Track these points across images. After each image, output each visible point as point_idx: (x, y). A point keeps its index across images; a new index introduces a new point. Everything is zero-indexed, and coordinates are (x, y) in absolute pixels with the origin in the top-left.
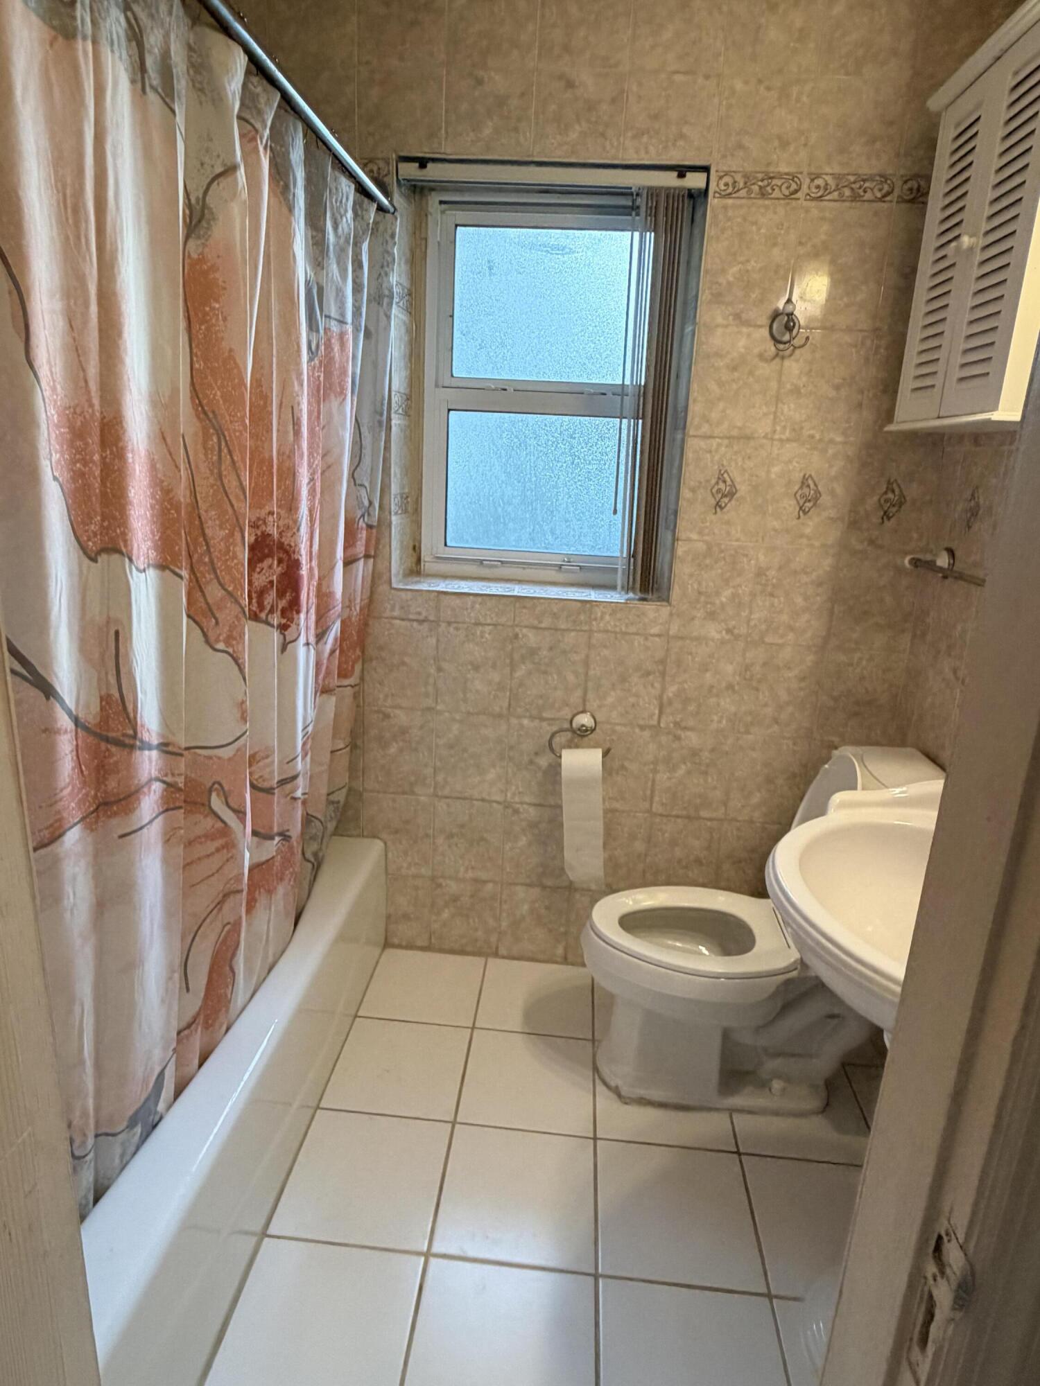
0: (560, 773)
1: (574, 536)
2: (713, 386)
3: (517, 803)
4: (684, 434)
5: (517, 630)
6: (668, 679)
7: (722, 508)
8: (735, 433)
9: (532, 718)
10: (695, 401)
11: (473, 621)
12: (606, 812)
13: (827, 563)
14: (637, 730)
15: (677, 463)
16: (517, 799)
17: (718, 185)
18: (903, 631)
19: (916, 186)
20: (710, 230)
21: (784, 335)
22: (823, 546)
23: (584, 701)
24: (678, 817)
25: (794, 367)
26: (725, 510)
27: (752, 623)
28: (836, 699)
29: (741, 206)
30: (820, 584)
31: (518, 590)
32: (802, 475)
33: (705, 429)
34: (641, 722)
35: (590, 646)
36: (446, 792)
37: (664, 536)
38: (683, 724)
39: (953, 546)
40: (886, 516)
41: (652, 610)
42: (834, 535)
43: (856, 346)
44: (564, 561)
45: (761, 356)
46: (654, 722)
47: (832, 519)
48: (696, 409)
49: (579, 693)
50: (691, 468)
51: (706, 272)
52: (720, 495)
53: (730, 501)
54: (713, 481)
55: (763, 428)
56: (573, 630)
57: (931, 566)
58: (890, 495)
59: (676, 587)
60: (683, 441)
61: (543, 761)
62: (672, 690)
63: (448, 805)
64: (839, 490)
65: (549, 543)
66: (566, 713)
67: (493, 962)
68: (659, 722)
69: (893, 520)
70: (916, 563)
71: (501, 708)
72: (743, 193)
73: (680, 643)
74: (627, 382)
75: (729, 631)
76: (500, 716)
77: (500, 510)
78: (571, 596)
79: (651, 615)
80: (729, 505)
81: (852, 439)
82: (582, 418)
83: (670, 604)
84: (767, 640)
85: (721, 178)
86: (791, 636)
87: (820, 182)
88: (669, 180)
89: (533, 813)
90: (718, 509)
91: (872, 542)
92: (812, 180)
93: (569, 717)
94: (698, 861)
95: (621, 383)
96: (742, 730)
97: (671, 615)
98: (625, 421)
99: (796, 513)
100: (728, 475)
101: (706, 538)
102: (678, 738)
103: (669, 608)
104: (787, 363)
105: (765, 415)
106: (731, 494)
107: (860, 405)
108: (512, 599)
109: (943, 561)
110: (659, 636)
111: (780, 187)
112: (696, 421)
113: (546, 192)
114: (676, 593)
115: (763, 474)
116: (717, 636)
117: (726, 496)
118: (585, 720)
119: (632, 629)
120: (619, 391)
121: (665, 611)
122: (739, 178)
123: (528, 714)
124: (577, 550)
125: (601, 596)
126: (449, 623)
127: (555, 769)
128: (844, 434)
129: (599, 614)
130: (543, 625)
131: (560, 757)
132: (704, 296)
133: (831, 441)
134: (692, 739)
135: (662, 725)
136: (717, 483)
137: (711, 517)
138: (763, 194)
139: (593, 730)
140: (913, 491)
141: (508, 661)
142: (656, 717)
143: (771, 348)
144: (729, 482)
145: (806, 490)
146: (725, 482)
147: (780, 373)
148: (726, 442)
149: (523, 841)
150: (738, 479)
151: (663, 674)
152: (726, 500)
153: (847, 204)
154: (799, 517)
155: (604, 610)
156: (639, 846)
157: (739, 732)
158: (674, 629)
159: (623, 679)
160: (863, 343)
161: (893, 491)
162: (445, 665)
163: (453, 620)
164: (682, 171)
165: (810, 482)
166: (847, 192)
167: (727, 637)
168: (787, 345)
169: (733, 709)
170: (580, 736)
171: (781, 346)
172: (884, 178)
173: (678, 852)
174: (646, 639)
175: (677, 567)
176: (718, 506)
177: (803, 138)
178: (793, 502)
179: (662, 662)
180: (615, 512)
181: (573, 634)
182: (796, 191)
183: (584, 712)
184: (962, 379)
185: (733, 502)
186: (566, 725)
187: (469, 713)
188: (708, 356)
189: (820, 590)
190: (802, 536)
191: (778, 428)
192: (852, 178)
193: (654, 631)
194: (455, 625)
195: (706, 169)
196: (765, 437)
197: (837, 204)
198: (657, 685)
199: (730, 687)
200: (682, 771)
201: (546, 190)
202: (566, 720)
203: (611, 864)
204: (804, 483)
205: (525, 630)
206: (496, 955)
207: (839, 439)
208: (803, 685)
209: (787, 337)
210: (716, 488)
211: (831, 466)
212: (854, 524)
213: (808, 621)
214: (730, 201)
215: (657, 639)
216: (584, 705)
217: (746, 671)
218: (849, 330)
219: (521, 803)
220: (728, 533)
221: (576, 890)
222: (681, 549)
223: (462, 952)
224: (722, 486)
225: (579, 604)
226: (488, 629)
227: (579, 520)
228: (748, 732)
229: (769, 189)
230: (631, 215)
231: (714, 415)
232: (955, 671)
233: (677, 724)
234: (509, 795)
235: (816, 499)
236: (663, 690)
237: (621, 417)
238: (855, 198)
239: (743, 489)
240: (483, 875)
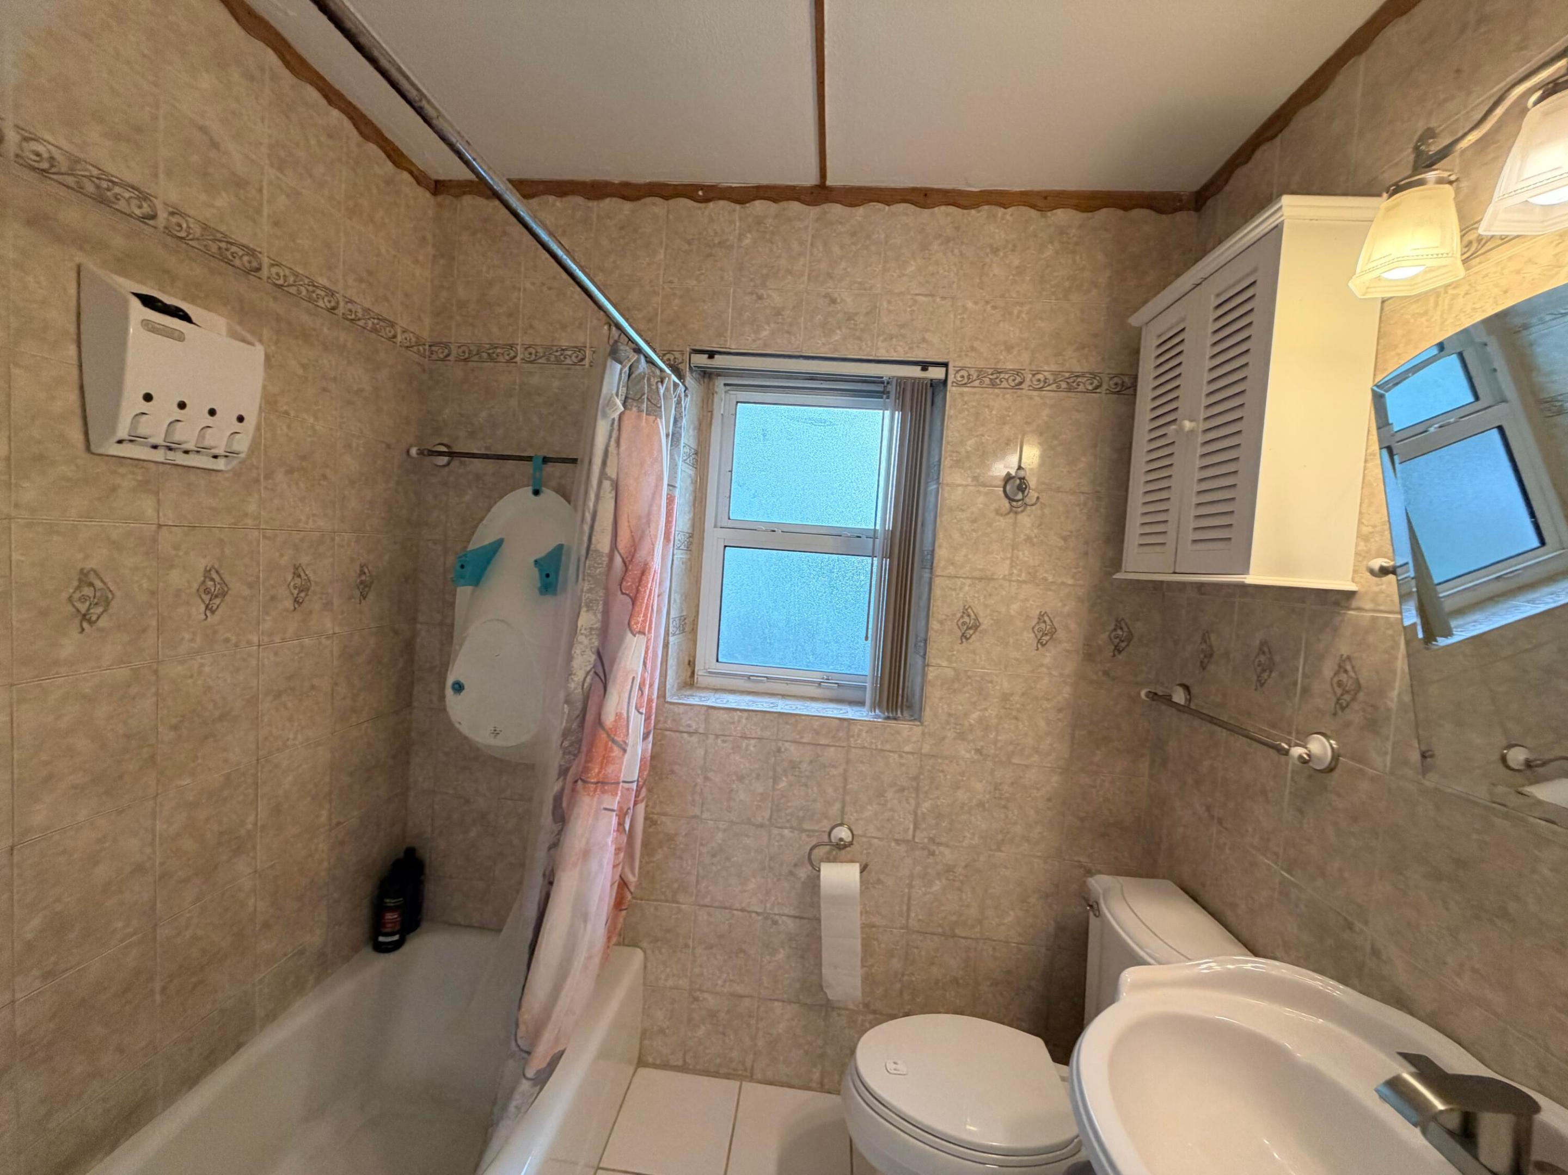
0: (819, 886)
1: (832, 657)
2: (956, 535)
3: (775, 914)
4: (931, 573)
5: (780, 744)
6: (921, 796)
7: (967, 639)
8: (976, 574)
9: (792, 828)
10: (940, 547)
11: (739, 735)
12: (864, 926)
13: (1067, 691)
14: (893, 844)
15: (925, 596)
16: (776, 911)
17: (955, 377)
18: (1142, 756)
19: (1120, 382)
20: (949, 411)
21: (1016, 494)
22: (1061, 675)
23: (843, 812)
24: (933, 934)
25: (1026, 520)
26: (971, 640)
27: (999, 745)
28: (1082, 820)
29: (975, 394)
30: (1060, 710)
31: (782, 706)
32: (1038, 612)
33: (951, 570)
34: (897, 836)
35: (848, 762)
36: (707, 901)
37: (915, 660)
38: (937, 840)
39: (1185, 681)
40: (1118, 650)
41: (904, 728)
42: (1070, 667)
43: (1079, 505)
44: (823, 678)
45: (998, 512)
46: (910, 837)
47: (1067, 651)
48: (942, 553)
49: (838, 806)
50: (939, 603)
51: (948, 443)
52: (965, 627)
53: (974, 633)
54: (959, 615)
55: (1002, 570)
56: (833, 746)
57: (1167, 699)
58: (1120, 632)
59: (928, 709)
60: (931, 579)
61: (804, 872)
62: (926, 806)
63: (709, 914)
64: (1073, 626)
65: (810, 662)
66: (826, 825)
67: (747, 1085)
68: (914, 837)
69: (1124, 653)
70: (1153, 696)
71: (763, 817)
72: (977, 383)
73: (931, 762)
74: (878, 527)
75: (978, 751)
76: (761, 826)
77: (766, 631)
78: (830, 714)
79: (905, 733)
80: (973, 636)
81: (1081, 582)
82: (840, 556)
83: (922, 724)
84: (1014, 761)
85: (957, 372)
86: (1036, 758)
87: (1040, 376)
88: (916, 372)
89: (791, 925)
90: (964, 640)
91: (1106, 673)
92: (1034, 375)
93: (828, 830)
94: (955, 981)
95: (873, 528)
96: (994, 847)
97: (923, 734)
98: (875, 560)
99: (1035, 645)
100: (972, 609)
101: (954, 665)
102: (932, 853)
103: (920, 727)
104: (1020, 517)
105: (1003, 559)
106: (976, 627)
107: (1086, 553)
108: (776, 715)
109: (1179, 697)
110: (912, 753)
111: (1007, 380)
112: (942, 563)
113: (812, 379)
114: (927, 713)
115: (1003, 610)
116: (968, 756)
117: (970, 628)
118: (843, 833)
119: (888, 747)
120: (871, 534)
121: (918, 730)
122: (972, 371)
123: (788, 825)
124: (834, 669)
125: (858, 714)
126: (717, 736)
127: (814, 882)
128: (1073, 577)
129: (856, 731)
130: (804, 740)
131: (819, 871)
132: (946, 463)
133: (1063, 583)
134: (948, 855)
135: (917, 840)
136: (962, 617)
137: (957, 647)
138: (993, 384)
139: (851, 844)
140: (1139, 628)
141: (771, 774)
142: (911, 832)
143: (1006, 504)
144: (973, 616)
145: (1043, 625)
146: (969, 616)
147: (1015, 524)
148: (969, 582)
149: (781, 955)
150: (981, 614)
151: (917, 789)
152: (971, 632)
153: (1064, 394)
154: (1037, 649)
155: (861, 727)
156: (896, 964)
157: (991, 850)
158: (926, 749)
159: (881, 794)
160: (1085, 504)
161: (1121, 628)
162: (710, 774)
163: (720, 733)
164: (925, 366)
165: (1046, 618)
166: (1064, 385)
167: (976, 757)
168: (1020, 503)
169: (984, 826)
170: (839, 850)
171: (1014, 504)
172: (1094, 375)
173: (935, 971)
174: (900, 756)
175: (928, 690)
176: (964, 637)
177: (1024, 344)
178: (1032, 635)
179: (916, 778)
180: (867, 638)
181: (832, 749)
182: (1021, 383)
183: (841, 824)
184: (1195, 541)
185: (977, 633)
186: (826, 839)
187: (733, 823)
188: (951, 510)
189: (1061, 716)
190: (1042, 665)
191: (1015, 571)
192: (1067, 375)
193: (907, 749)
194: (722, 738)
195: (945, 365)
196: (1004, 578)
197: (1052, 394)
198: (913, 802)
199: (981, 804)
200: (937, 887)
201: (812, 377)
202: (824, 831)
203: (869, 980)
204: (1041, 617)
205: (787, 745)
206: (751, 1079)
207: (1070, 582)
208: (1050, 804)
209: (1020, 496)
210: (962, 621)
211: (1064, 605)
212: (1090, 655)
213: (1051, 745)
214: (966, 389)
215: (910, 757)
216: (842, 819)
217: (995, 789)
218: (1072, 492)
219: (779, 915)
220: (974, 661)
221: (833, 1008)
222: (932, 674)
223: (716, 1075)
224: (966, 619)
225: (837, 721)
226: (753, 742)
227: (837, 642)
228: (999, 849)
229: (998, 381)
230: (882, 398)
231: (959, 558)
232: (1208, 809)
233: (932, 840)
234: (768, 906)
235: (1053, 631)
236: (918, 805)
237: (873, 556)
238: (1070, 390)
239: (986, 622)
240: (740, 989)
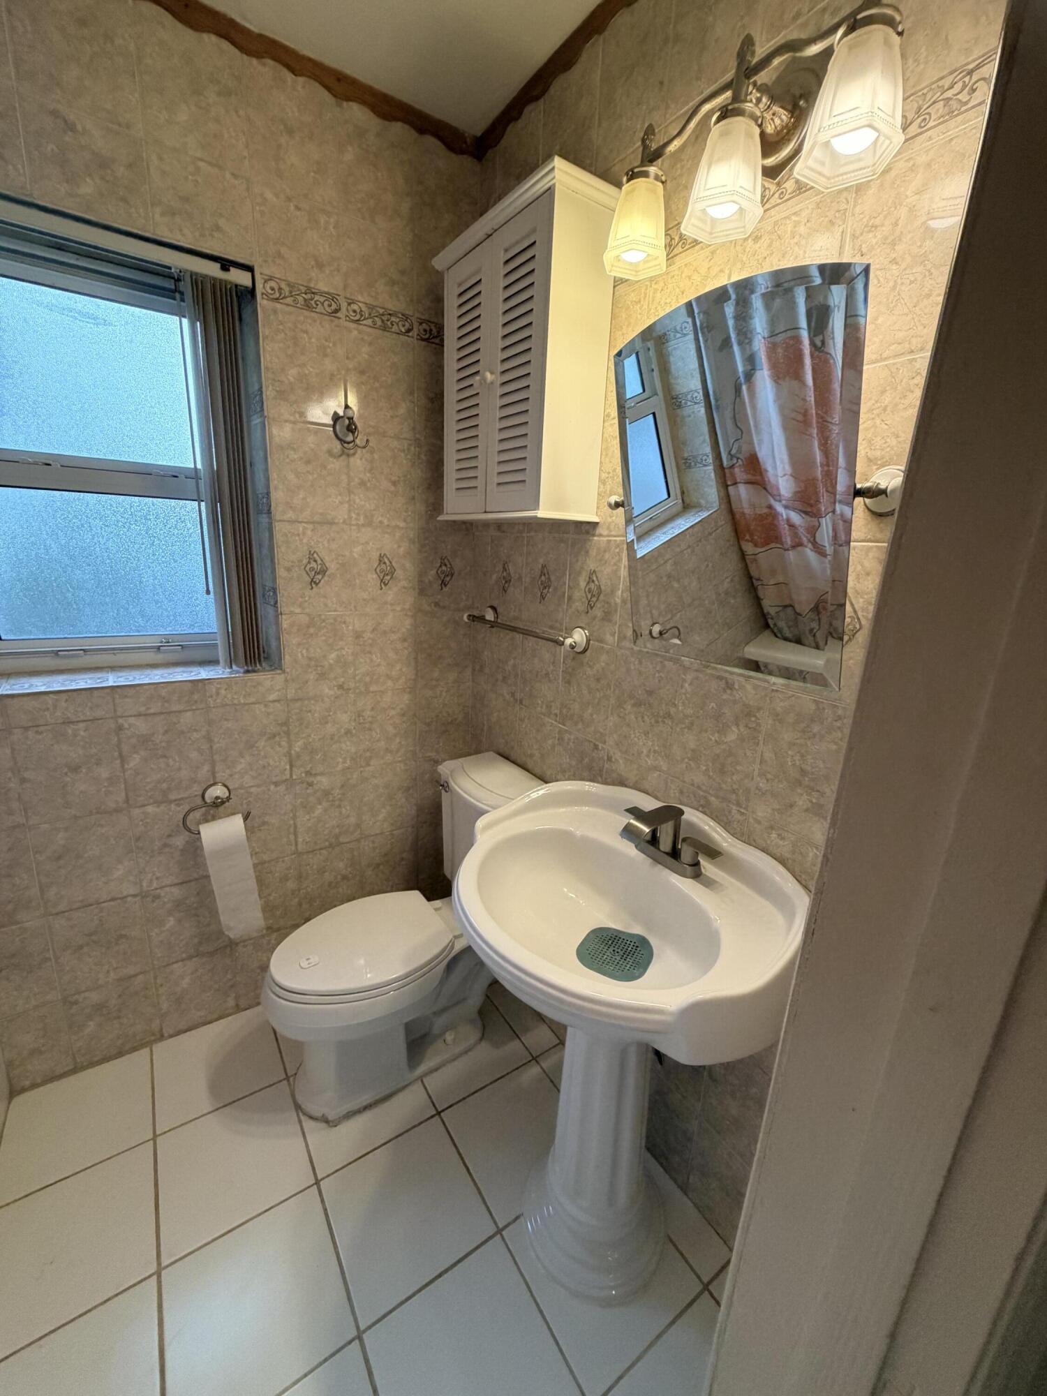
0: (201, 848)
1: (168, 616)
2: (291, 477)
3: (156, 889)
4: (270, 518)
5: (120, 721)
6: (292, 737)
7: (317, 584)
8: (317, 518)
9: (158, 803)
10: (276, 488)
11: (60, 721)
12: (255, 866)
13: (408, 622)
14: (272, 787)
15: (266, 543)
16: (155, 885)
17: (264, 287)
18: (466, 667)
19: (428, 329)
20: (263, 330)
21: (347, 436)
22: (403, 610)
23: (214, 773)
24: (321, 849)
25: (358, 461)
26: (320, 585)
27: (357, 678)
28: (429, 725)
29: (290, 313)
30: (405, 640)
31: (111, 680)
32: (378, 555)
33: (290, 515)
34: (274, 779)
35: (210, 723)
36: (61, 907)
37: (265, 611)
38: (313, 772)
39: (495, 604)
40: (444, 584)
41: (266, 680)
42: (409, 600)
43: (404, 451)
44: (162, 642)
45: (330, 453)
46: (288, 776)
47: (404, 587)
48: (277, 496)
49: (206, 768)
50: (283, 549)
51: (267, 368)
52: (313, 573)
53: (323, 578)
54: (305, 561)
55: (341, 514)
56: (190, 710)
57: (482, 619)
58: (444, 568)
59: (287, 657)
60: (270, 524)
61: (180, 841)
62: (298, 746)
63: (69, 919)
64: (408, 565)
65: (140, 626)
66: (197, 790)
67: (159, 1048)
68: (291, 776)
69: (448, 586)
70: (473, 618)
71: (117, 802)
72: (289, 300)
73: (298, 704)
74: (199, 466)
75: (341, 687)
76: (117, 811)
77: (69, 595)
78: (179, 678)
79: (268, 684)
80: (322, 581)
81: (411, 525)
82: (155, 500)
83: (284, 672)
84: (371, 689)
85: (266, 281)
86: (390, 683)
87: (355, 307)
88: (213, 270)
89: (177, 892)
90: (314, 586)
91: (437, 604)
92: (349, 304)
93: (200, 793)
94: (345, 878)
95: (193, 466)
96: (363, 764)
97: (286, 680)
98: (203, 504)
99: (379, 584)
100: (317, 554)
101: (307, 610)
102: (310, 785)
103: (283, 675)
104: (352, 459)
105: (341, 503)
106: (323, 572)
107: (413, 498)
108: (108, 690)
109: (490, 616)
110: (278, 701)
111: (323, 304)
112: (280, 509)
114: (287, 660)
115: (347, 553)
116: (331, 693)
117: (318, 573)
118: (218, 791)
119: (252, 700)
120: (193, 475)
121: (279, 679)
122: (283, 285)
123: (151, 801)
124: (174, 630)
125: (212, 673)
126: (26, 729)
127: (194, 848)
128: (405, 521)
129: (214, 690)
130: (152, 711)
131: (199, 833)
132: (269, 393)
133: (397, 526)
134: (324, 782)
135: (294, 777)
136: (309, 562)
137: (308, 592)
138: (308, 306)
139: (228, 799)
140: (458, 564)
141: (116, 754)
142: (288, 772)
143: (337, 446)
144: (319, 562)
145: (383, 566)
146: (315, 561)
147: (348, 466)
148: (311, 526)
149: (171, 922)
150: (327, 559)
151: (288, 733)
152: (320, 577)
153: (377, 331)
154: (381, 589)
155: (218, 686)
156: (291, 885)
157: (361, 767)
158: (291, 694)
159: (250, 745)
160: (408, 449)
161: (446, 565)
162: (27, 775)
163: (30, 724)
164: (226, 264)
165: (386, 560)
166: (379, 323)
167: (339, 692)
168: (351, 445)
169: (353, 750)
170: (216, 809)
171: (346, 445)
172: (406, 317)
173: (328, 877)
174: (266, 706)
175: (285, 638)
176: (313, 583)
177: (336, 264)
178: (375, 576)
179: (286, 723)
180: (208, 592)
181: (189, 714)
182: (336, 311)
183: (215, 784)
184: (499, 484)
185: (326, 578)
186: (199, 801)
187: (76, 817)
188: (282, 448)
189: (406, 644)
190: (386, 603)
191: (354, 515)
192: (381, 311)
193: (272, 697)
194: (35, 729)
195: (249, 269)
196: (344, 522)
197: (369, 330)
198: (284, 743)
199: (348, 732)
200: (319, 810)
202: (196, 796)
203: (268, 909)
204: (381, 560)
205: (132, 720)
206: (162, 1037)
207: (402, 524)
208: (405, 719)
209: (350, 438)
210: (309, 566)
211: (399, 547)
212: (422, 592)
213: (401, 670)
214: (278, 306)
215: (277, 705)
216: (214, 777)
217: (359, 716)
218: (397, 437)
219: (162, 888)
220: (326, 605)
221: (237, 944)
222: (285, 622)
223: (120, 1054)
224: (313, 565)
225: (190, 685)
226: (82, 725)
227: (170, 601)
228: (368, 765)
229: (313, 302)
230: (174, 299)
231: (297, 501)
232: (513, 694)
233: (308, 773)
234: (144, 884)
235: (392, 572)
236: (290, 747)
237: (199, 500)
238: (384, 328)
239: (332, 567)
240: (131, 970)
